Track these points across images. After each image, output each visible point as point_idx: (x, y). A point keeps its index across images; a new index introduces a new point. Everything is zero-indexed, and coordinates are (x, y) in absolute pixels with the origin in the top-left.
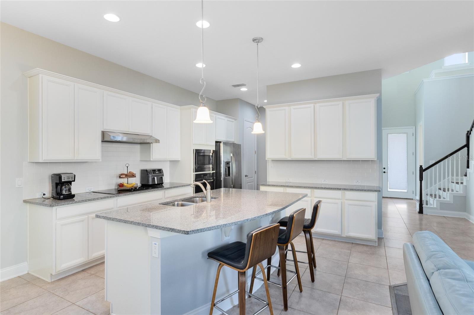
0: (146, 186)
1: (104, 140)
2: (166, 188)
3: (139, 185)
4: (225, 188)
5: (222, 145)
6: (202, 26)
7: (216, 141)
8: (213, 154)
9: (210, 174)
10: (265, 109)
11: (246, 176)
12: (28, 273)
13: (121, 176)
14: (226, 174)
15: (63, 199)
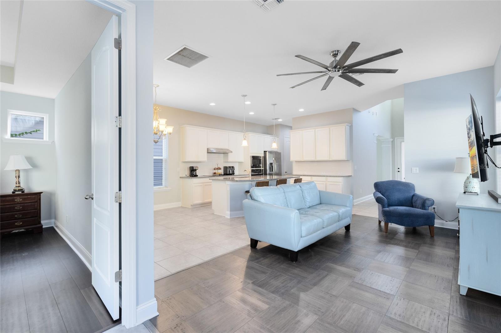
0: (225, 174)
1: (208, 152)
2: (236, 176)
3: (223, 174)
4: (269, 176)
5: (267, 153)
7: (264, 151)
8: (263, 158)
9: (261, 169)
11: (286, 172)
13: (215, 169)
14: (270, 170)
15: (194, 177)
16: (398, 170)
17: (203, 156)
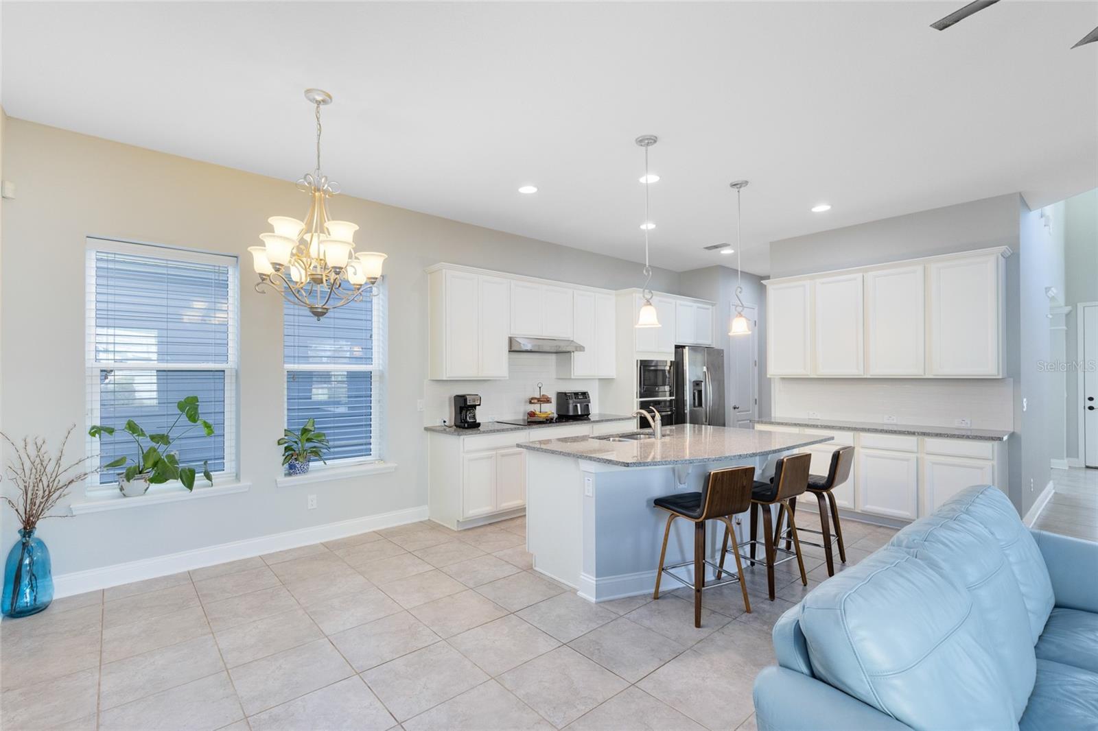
0: (564, 417)
1: (512, 350)
2: (594, 422)
3: (555, 416)
4: (692, 425)
5: (686, 351)
6: (647, 181)
7: (676, 346)
8: (670, 367)
9: (665, 401)
10: (765, 286)
11: (735, 408)
12: (429, 520)
13: (532, 401)
14: (694, 403)
15: (468, 428)
16: (1090, 403)
17: (497, 364)
